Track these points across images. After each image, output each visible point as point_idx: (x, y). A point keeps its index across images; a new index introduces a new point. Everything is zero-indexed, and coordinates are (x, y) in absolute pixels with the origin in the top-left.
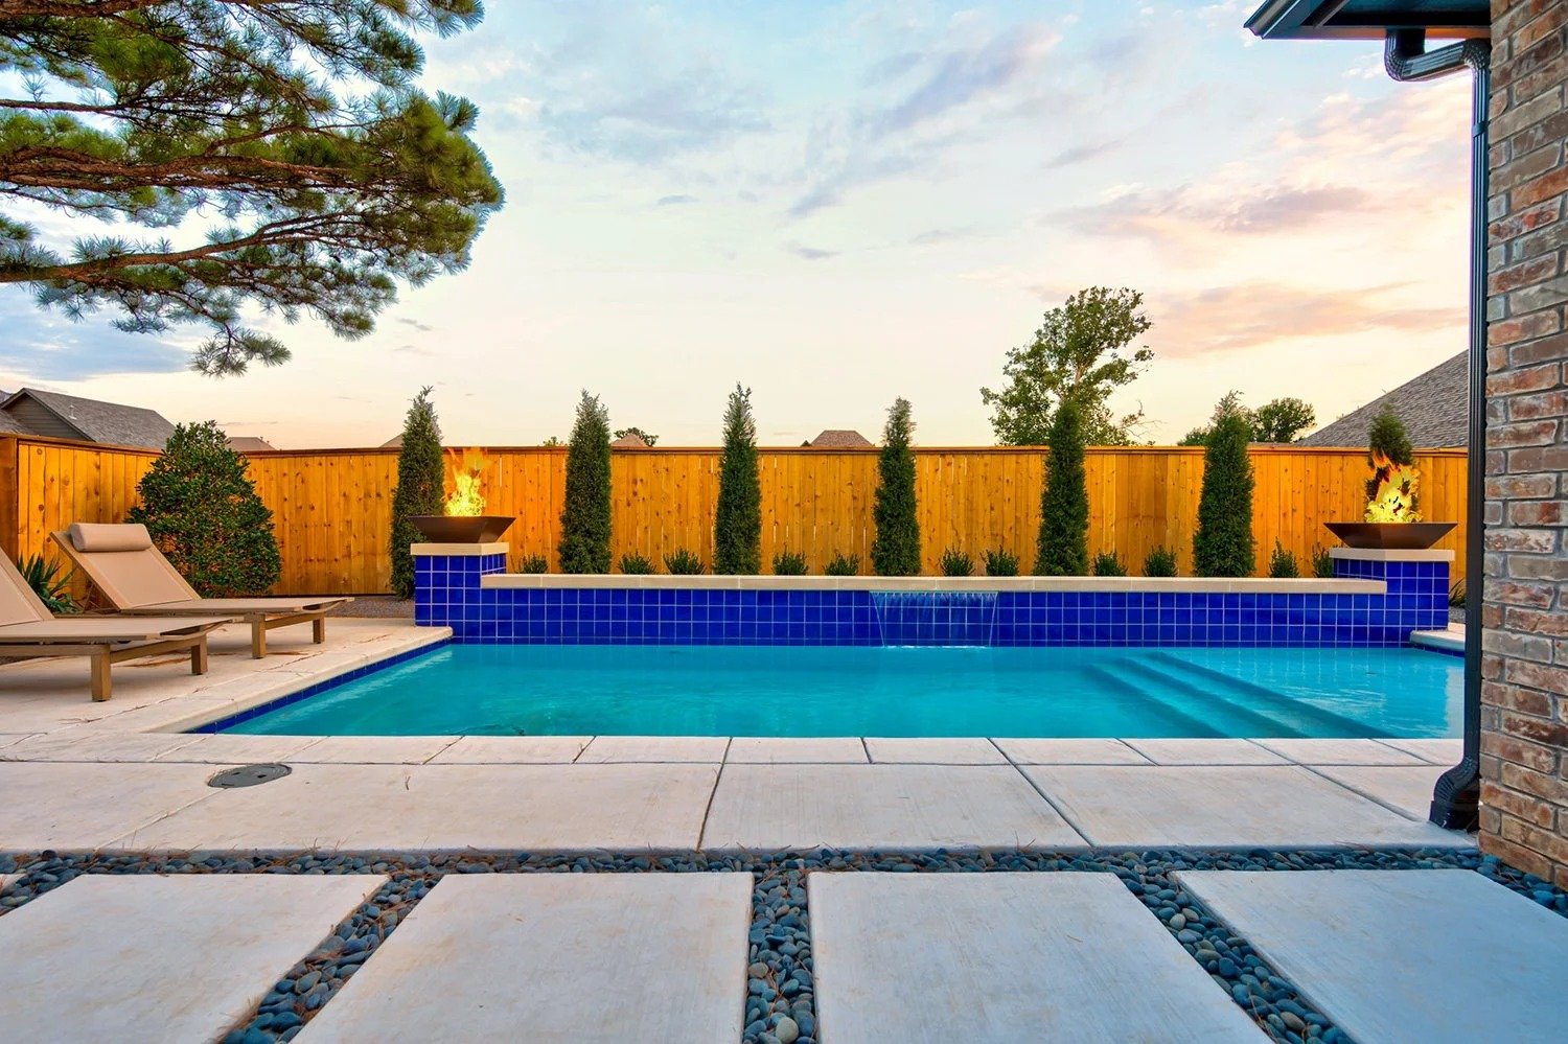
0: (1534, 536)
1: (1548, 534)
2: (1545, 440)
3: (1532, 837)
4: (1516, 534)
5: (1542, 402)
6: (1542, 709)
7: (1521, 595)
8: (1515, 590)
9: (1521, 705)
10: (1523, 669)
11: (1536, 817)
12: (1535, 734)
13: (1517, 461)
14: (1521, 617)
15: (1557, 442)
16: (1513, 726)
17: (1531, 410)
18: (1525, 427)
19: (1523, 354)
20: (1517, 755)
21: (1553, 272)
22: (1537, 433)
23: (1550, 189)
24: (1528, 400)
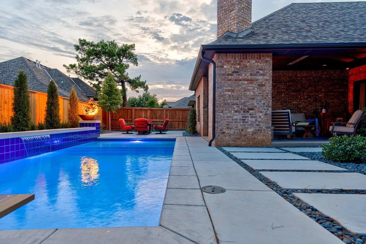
0: (221, 114)
1: (222, 114)
2: (222, 105)
3: (221, 143)
4: (219, 114)
5: (222, 101)
6: (222, 130)
7: (220, 120)
8: (219, 119)
9: (220, 131)
10: (220, 127)
11: (221, 141)
12: (221, 133)
13: (219, 106)
14: (220, 122)
15: (223, 105)
16: (219, 133)
17: (221, 101)
18: (220, 103)
19: (220, 96)
20: (219, 136)
21: (223, 89)
22: (221, 104)
23: (222, 80)
24: (220, 100)
